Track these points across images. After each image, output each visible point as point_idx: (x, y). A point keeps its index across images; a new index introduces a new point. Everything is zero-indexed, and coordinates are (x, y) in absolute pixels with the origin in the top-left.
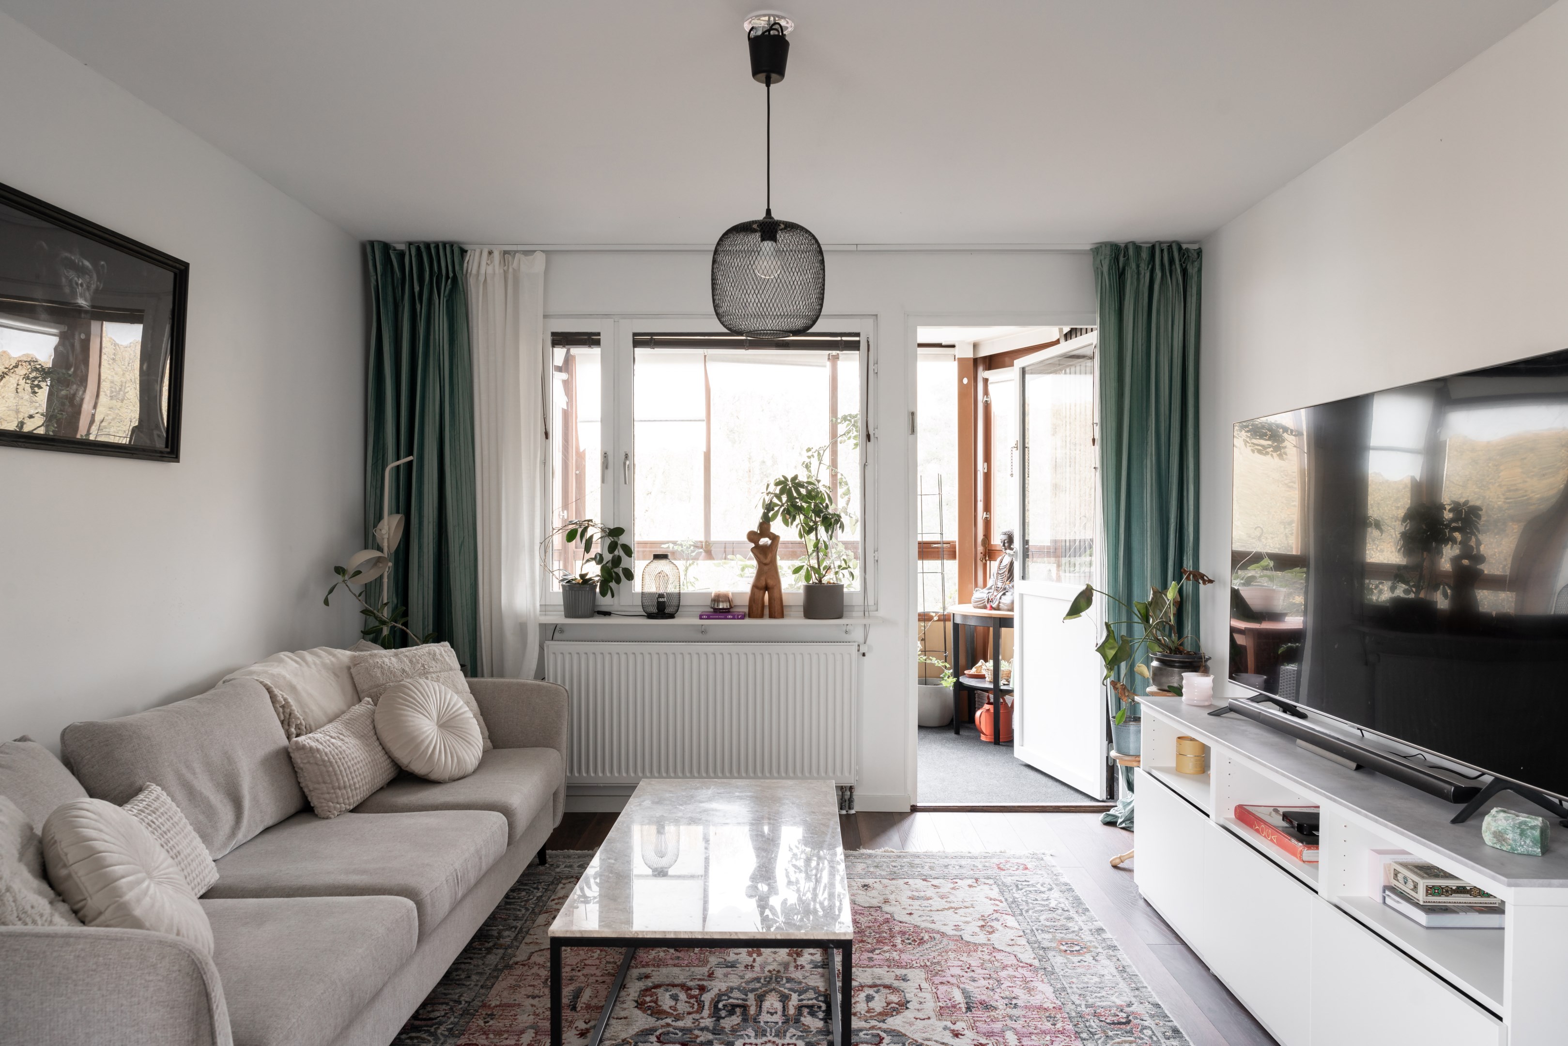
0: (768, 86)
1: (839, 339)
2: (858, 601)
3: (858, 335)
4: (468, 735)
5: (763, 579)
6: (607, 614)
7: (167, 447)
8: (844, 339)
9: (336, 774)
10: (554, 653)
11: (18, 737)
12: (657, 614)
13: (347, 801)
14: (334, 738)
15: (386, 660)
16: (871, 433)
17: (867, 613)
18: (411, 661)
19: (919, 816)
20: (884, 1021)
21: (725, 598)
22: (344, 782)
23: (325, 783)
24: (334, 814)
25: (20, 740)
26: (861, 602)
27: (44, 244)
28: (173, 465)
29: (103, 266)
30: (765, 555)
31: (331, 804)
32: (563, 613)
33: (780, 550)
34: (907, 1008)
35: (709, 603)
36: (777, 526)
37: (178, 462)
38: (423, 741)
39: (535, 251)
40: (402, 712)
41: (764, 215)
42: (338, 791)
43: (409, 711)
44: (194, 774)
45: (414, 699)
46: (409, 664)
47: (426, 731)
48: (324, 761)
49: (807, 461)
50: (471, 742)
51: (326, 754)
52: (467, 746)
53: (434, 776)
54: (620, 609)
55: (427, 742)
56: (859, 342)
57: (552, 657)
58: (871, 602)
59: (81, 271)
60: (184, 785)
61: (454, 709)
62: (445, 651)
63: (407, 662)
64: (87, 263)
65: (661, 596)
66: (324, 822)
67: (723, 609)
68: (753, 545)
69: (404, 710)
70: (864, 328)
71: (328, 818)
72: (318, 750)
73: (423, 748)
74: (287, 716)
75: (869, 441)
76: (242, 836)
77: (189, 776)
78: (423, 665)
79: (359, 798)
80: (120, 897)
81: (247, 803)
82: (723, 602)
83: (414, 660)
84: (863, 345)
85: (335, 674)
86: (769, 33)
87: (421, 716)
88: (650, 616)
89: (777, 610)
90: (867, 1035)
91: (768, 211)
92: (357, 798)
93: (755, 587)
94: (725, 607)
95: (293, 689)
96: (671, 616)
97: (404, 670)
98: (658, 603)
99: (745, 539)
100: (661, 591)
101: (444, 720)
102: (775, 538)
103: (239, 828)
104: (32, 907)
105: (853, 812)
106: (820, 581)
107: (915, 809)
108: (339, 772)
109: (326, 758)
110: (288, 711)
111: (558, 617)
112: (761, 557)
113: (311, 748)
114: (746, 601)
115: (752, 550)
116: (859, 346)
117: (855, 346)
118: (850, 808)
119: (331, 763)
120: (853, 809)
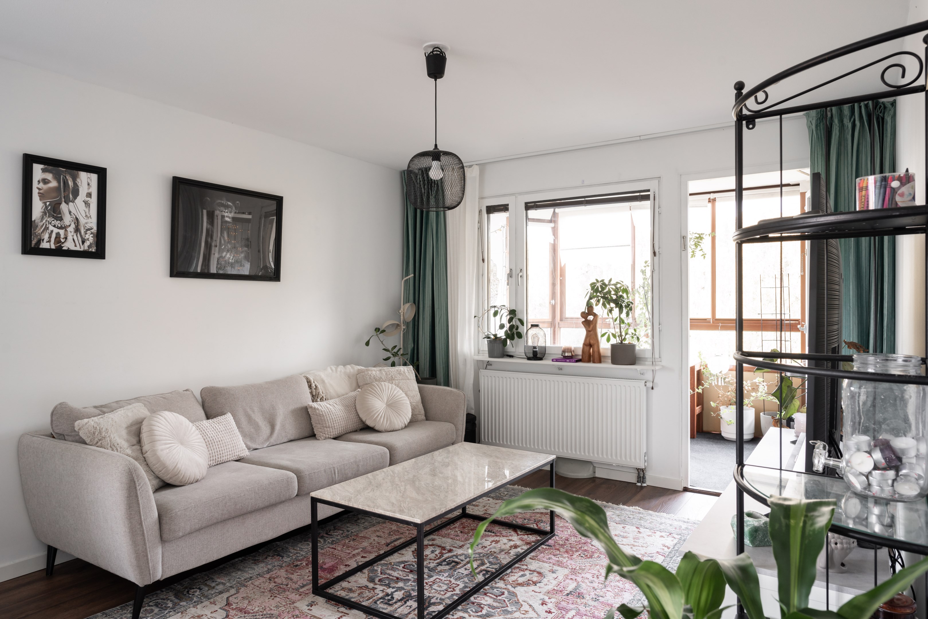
0: (436, 80)
1: (638, 194)
2: (648, 355)
3: (649, 191)
4: (401, 412)
5: (588, 340)
6: (511, 356)
7: (274, 275)
8: (642, 194)
9: (325, 421)
10: (484, 376)
11: (185, 389)
12: (533, 357)
13: (329, 434)
14: (331, 405)
15: (374, 372)
16: (657, 250)
17: (654, 363)
18: (386, 374)
19: (688, 494)
20: (514, 588)
21: (569, 350)
22: (329, 425)
23: (320, 424)
24: (322, 439)
25: (185, 391)
26: (651, 356)
27: (208, 199)
28: (278, 282)
29: (238, 203)
30: (589, 326)
31: (321, 434)
32: (488, 355)
33: (599, 322)
34: (536, 585)
35: (561, 353)
36: (598, 309)
37: (280, 281)
38: (373, 411)
39: (473, 165)
40: (367, 396)
41: (434, 147)
42: (325, 428)
43: (370, 396)
44: (254, 412)
45: (375, 391)
46: (385, 375)
47: (376, 407)
48: (320, 414)
49: (644, 269)
50: (401, 415)
51: (322, 411)
52: (397, 416)
53: (377, 428)
54: (519, 354)
55: (375, 412)
56: (649, 195)
57: (483, 377)
58: (657, 355)
59: (227, 207)
60: (247, 416)
61: (397, 398)
62: (407, 370)
63: (384, 374)
64: (229, 203)
65: (535, 347)
66: (318, 441)
67: (568, 356)
68: (584, 320)
69: (368, 395)
70: (652, 186)
71: (319, 440)
72: (318, 409)
73: (372, 414)
74: (317, 393)
75: (655, 256)
76: (272, 440)
77: (251, 413)
78: (392, 376)
79: (336, 433)
80: (154, 447)
81: (278, 427)
82: (567, 352)
83: (388, 373)
84: (652, 197)
85: (349, 377)
86: (433, 53)
87: (376, 399)
88: (529, 359)
89: (598, 358)
90: (498, 591)
91: (436, 145)
92: (335, 433)
93: (584, 344)
94: (569, 355)
95: (323, 382)
96: (541, 359)
97: (381, 378)
98: (533, 351)
99: (579, 316)
100: (535, 345)
101: (390, 402)
102: (595, 315)
103: (271, 437)
104: (118, 444)
105: (644, 485)
106: (622, 342)
107: (686, 490)
108: (326, 420)
109: (321, 413)
110: (318, 391)
111: (486, 357)
112: (587, 327)
113: (315, 408)
114: (580, 352)
115: (583, 322)
116: (649, 198)
117: (647, 198)
118: (643, 482)
119: (323, 415)
120: (645, 483)
